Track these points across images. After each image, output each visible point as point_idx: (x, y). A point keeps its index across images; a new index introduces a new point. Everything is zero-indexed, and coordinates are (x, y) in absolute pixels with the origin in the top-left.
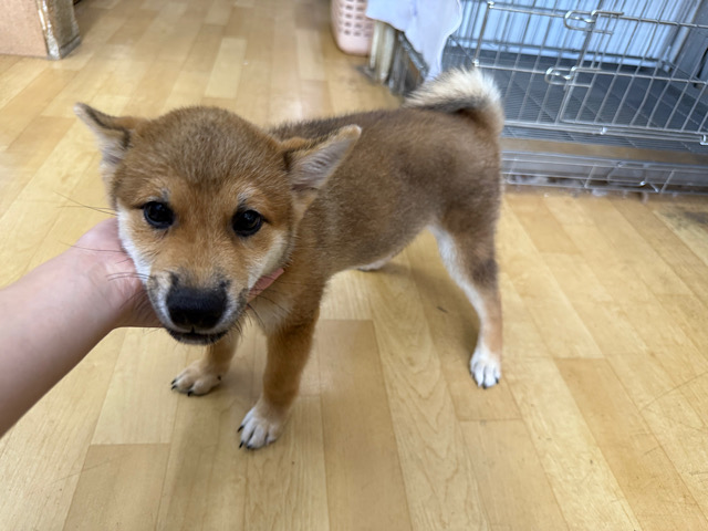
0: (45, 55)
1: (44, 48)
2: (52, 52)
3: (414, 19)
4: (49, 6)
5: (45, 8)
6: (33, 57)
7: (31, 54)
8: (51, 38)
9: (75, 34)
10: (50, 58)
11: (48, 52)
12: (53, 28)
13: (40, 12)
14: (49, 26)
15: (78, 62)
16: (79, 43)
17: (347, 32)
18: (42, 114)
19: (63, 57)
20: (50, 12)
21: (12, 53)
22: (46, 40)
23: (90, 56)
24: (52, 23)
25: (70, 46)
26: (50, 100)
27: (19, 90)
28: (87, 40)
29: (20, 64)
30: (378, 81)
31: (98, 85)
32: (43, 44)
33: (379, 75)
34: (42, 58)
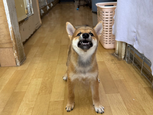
0: (16, 65)
1: (15, 63)
2: (18, 64)
3: (137, 42)
4: (17, 51)
5: (16, 52)
6: (12, 66)
7: (12, 65)
8: (17, 60)
9: (24, 57)
10: (17, 66)
11: (16, 64)
12: (18, 57)
13: (14, 53)
14: (17, 57)
15: (25, 66)
16: (25, 59)
17: (107, 43)
18: (15, 91)
19: (21, 65)
20: (17, 53)
21: (6, 66)
22: (16, 61)
23: (29, 63)
24: (18, 56)
25: (23, 61)
26: (17, 84)
27: (7, 81)
28: (28, 57)
29: (8, 70)
30: (121, 59)
31: (32, 75)
32: (15, 62)
33: (121, 57)
34: (15, 66)
